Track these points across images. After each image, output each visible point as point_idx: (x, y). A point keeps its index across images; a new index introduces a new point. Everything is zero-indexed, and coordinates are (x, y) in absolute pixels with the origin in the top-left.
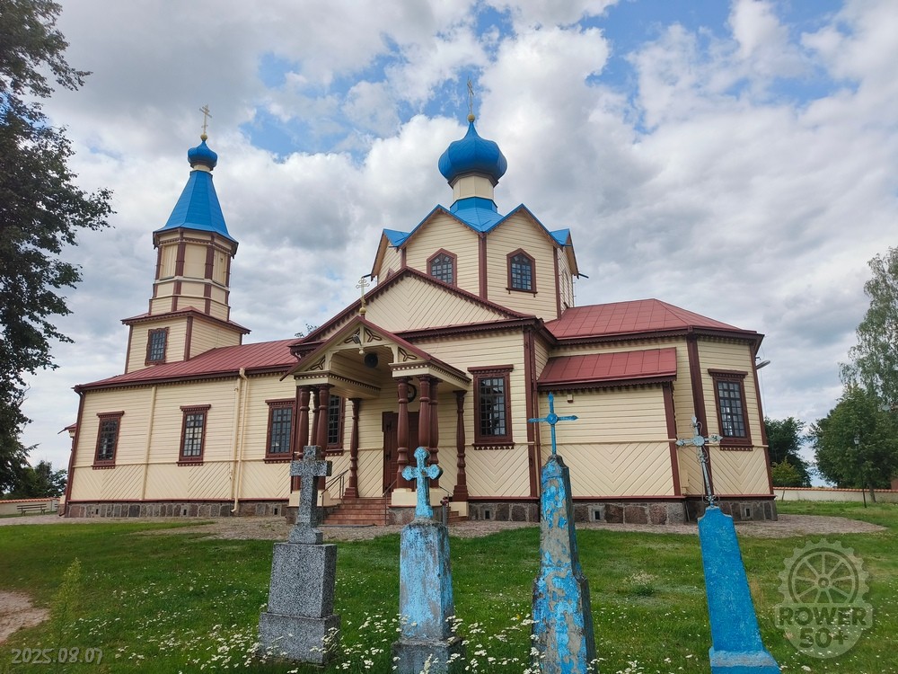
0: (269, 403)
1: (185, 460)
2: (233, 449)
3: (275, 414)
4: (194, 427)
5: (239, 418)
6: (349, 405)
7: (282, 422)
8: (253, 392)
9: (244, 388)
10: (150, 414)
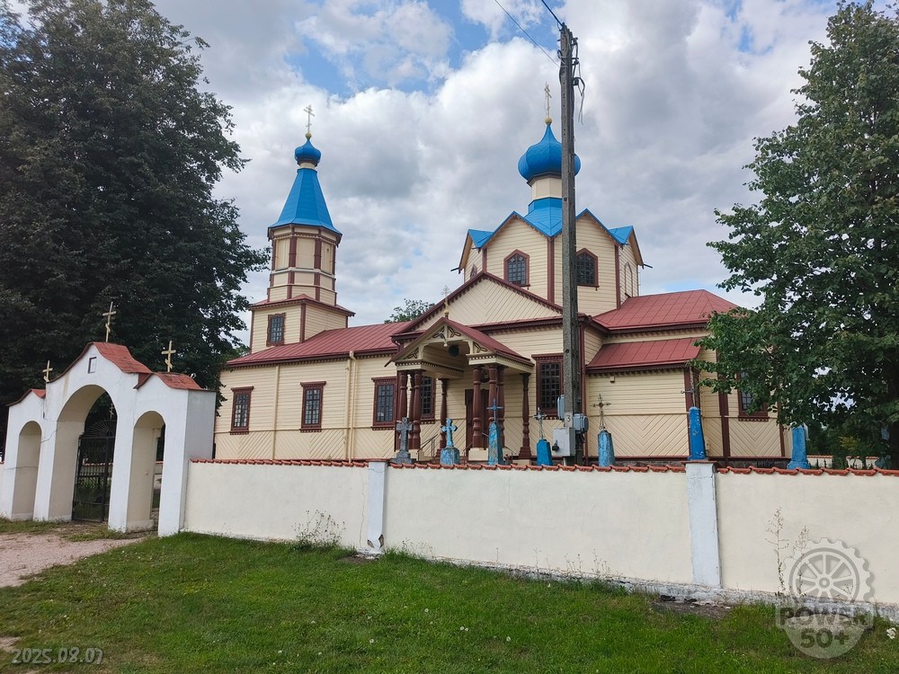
0: (374, 380)
1: (305, 428)
2: (346, 418)
3: (380, 390)
4: (313, 400)
5: (350, 392)
6: (439, 384)
7: (386, 396)
8: (362, 370)
9: (354, 367)
10: (275, 388)
